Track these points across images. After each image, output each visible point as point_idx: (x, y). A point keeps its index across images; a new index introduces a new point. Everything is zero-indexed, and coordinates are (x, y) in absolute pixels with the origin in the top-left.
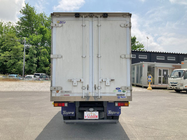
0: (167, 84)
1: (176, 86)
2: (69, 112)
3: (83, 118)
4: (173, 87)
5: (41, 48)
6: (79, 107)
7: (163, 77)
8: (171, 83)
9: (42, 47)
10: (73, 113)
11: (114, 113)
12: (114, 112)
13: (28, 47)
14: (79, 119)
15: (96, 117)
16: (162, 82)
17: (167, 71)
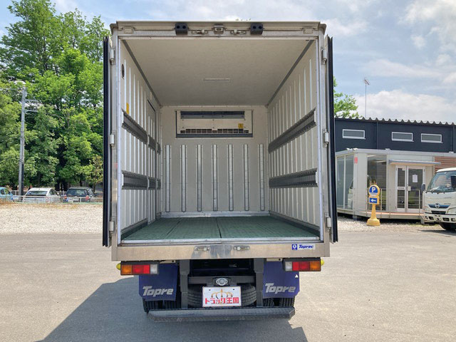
0: (421, 208)
1: (443, 213)
2: (160, 290)
3: (199, 305)
4: (435, 217)
5: (69, 110)
6: (188, 276)
7: (409, 189)
8: (431, 206)
9: (73, 108)
10: (170, 292)
11: (280, 291)
12: (281, 288)
13: (31, 107)
14: (190, 307)
15: (236, 300)
16: (406, 204)
17: (419, 173)
